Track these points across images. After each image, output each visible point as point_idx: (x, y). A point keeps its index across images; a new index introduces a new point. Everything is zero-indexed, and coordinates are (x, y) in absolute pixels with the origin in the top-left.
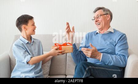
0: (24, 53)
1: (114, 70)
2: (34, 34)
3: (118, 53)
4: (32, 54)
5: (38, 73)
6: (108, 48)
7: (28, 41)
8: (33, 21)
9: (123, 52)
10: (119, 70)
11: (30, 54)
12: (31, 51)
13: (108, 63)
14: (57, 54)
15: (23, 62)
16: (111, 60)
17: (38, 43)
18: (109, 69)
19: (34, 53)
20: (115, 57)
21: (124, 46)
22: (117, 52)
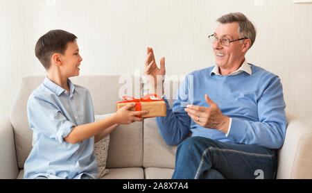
0: (57, 117)
1: (258, 155)
2: (78, 75)
3: (265, 117)
4: (73, 118)
5: (88, 164)
6: (241, 108)
7: (63, 90)
8: (76, 46)
9: (276, 116)
10: (270, 156)
11: (68, 120)
12: (71, 114)
13: (244, 140)
14: (132, 119)
15: (51, 137)
16: (251, 133)
17: (84, 95)
18: (249, 154)
19: (76, 118)
20: (260, 126)
21: (277, 102)
22: (261, 116)
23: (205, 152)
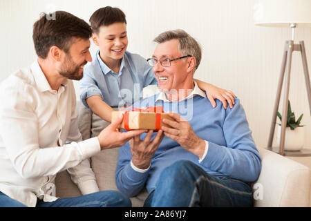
23: (198, 181)
